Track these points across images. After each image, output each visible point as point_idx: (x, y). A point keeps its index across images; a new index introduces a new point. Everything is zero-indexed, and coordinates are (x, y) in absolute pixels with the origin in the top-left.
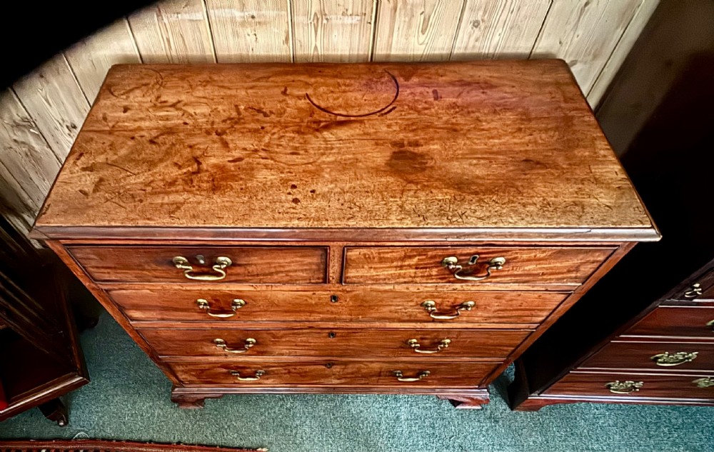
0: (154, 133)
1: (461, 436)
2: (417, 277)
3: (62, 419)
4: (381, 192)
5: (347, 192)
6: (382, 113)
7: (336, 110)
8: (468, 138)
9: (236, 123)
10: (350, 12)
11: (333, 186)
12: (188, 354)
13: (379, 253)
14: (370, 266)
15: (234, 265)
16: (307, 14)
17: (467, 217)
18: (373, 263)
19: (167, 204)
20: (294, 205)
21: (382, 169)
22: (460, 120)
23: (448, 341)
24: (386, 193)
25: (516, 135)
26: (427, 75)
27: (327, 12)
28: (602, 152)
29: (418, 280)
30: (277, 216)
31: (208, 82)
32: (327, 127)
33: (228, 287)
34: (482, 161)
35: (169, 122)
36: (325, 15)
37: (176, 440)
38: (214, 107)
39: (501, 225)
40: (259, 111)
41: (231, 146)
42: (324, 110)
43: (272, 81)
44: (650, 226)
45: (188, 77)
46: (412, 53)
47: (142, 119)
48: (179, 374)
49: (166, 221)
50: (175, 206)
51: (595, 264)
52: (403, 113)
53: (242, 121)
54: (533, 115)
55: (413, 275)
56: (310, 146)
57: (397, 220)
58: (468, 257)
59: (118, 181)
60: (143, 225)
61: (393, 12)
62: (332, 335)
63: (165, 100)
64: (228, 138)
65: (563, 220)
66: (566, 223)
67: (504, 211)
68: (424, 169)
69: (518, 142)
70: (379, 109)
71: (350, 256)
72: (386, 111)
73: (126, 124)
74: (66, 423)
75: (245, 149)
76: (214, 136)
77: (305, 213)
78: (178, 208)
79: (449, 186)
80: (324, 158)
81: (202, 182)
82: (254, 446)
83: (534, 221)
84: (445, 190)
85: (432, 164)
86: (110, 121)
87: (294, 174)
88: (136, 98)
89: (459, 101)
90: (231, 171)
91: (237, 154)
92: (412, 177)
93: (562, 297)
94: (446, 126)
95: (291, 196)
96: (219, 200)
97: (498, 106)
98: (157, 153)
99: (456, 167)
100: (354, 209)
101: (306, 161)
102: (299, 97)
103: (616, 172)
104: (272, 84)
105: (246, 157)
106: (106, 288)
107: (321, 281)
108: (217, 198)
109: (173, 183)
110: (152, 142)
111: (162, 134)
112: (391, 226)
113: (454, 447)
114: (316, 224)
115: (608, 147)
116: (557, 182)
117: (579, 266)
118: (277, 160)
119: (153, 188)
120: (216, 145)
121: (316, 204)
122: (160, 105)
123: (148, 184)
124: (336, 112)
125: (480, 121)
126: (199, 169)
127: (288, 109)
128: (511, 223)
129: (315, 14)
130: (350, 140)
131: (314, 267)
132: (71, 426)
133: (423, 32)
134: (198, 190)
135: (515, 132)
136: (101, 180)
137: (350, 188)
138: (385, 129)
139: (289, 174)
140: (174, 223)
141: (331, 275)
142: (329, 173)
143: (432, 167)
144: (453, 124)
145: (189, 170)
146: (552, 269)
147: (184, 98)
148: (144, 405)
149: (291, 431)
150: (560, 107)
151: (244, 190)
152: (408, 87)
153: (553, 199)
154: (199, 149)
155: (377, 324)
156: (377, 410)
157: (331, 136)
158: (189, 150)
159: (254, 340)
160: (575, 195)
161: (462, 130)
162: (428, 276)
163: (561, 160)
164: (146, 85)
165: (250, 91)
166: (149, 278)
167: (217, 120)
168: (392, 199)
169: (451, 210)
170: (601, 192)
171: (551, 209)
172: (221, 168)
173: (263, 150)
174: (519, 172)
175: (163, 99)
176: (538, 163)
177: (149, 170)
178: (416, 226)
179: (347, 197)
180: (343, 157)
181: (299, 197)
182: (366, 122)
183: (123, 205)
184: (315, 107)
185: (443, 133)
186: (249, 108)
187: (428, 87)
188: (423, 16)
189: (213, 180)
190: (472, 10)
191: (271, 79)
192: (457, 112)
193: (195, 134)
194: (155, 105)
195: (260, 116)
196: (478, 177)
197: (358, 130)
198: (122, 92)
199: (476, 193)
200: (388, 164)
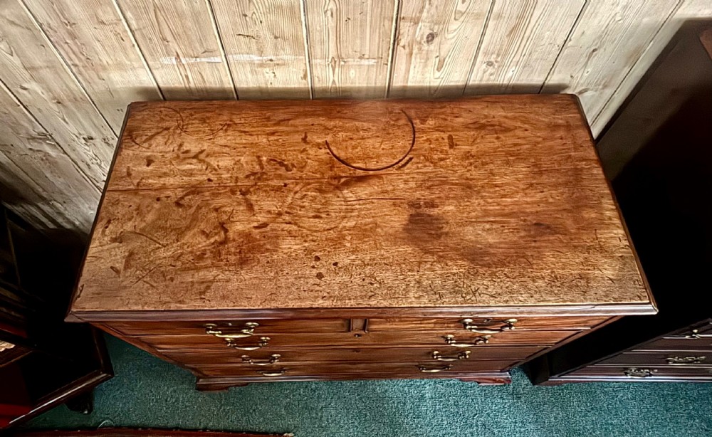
0: (180, 193)
1: (485, 414)
3: (86, 407)
4: (399, 265)
5: (368, 265)
6: (400, 165)
7: (355, 162)
8: (482, 197)
9: (259, 179)
10: (366, 56)
11: (353, 257)
15: (261, 325)
16: (325, 57)
17: (480, 294)
19: (197, 282)
20: (318, 281)
21: (401, 236)
22: (475, 173)
24: (404, 266)
25: (527, 191)
26: (443, 116)
27: (343, 56)
28: (608, 213)
30: (303, 294)
31: (229, 125)
32: (347, 184)
34: (495, 226)
35: (193, 179)
36: (342, 58)
37: (202, 426)
38: (237, 159)
39: (512, 304)
40: (281, 164)
41: (256, 208)
42: (343, 162)
43: (292, 126)
44: (648, 301)
45: (208, 118)
46: (428, 85)
47: (165, 174)
49: (198, 304)
50: (205, 285)
52: (420, 165)
53: (265, 176)
54: (544, 167)
56: (331, 207)
57: (416, 298)
58: (482, 319)
59: (147, 254)
60: (176, 309)
61: (408, 56)
63: (188, 149)
64: (253, 198)
65: (569, 297)
66: (572, 301)
67: (515, 287)
68: (439, 236)
69: (529, 201)
70: (396, 161)
72: (403, 163)
73: (150, 181)
74: (90, 412)
75: (269, 212)
76: (239, 196)
77: (329, 291)
78: (208, 287)
79: (463, 257)
80: (345, 223)
81: (230, 255)
82: (280, 431)
83: (542, 299)
84: (460, 262)
85: (447, 230)
86: (135, 178)
87: (316, 243)
88: (160, 146)
89: (474, 149)
90: (256, 239)
91: (262, 218)
92: (429, 246)
94: (460, 181)
95: (315, 270)
96: (247, 277)
97: (512, 156)
98: (185, 218)
99: (471, 234)
100: (375, 285)
101: (328, 227)
102: (319, 146)
103: (619, 238)
104: (292, 129)
105: (271, 222)
106: (136, 337)
107: (344, 330)
108: (245, 274)
109: (201, 257)
110: (178, 204)
111: (187, 195)
112: (410, 306)
113: (477, 426)
114: (339, 304)
115: (614, 207)
116: (565, 250)
117: (587, 321)
118: (301, 225)
119: (183, 263)
120: (242, 208)
121: (338, 279)
122: (183, 156)
123: (178, 259)
124: (354, 165)
125: (494, 175)
126: (226, 237)
127: (309, 161)
128: (521, 301)
129: (333, 58)
130: (368, 200)
131: (338, 325)
132: (95, 414)
133: (438, 70)
134: (226, 265)
135: (527, 188)
136: (131, 254)
137: (370, 260)
138: (402, 186)
139: (313, 243)
140: (206, 306)
141: (355, 327)
142: (350, 241)
143: (447, 234)
144: (467, 179)
145: (216, 240)
147: (206, 146)
149: (317, 414)
150: (570, 156)
151: (270, 263)
152: (423, 131)
153: (560, 271)
154: (225, 212)
156: (402, 389)
157: (351, 195)
158: (214, 214)
159: (279, 355)
160: (581, 267)
161: (476, 186)
162: (446, 327)
163: (569, 223)
164: (167, 129)
165: (272, 138)
167: (241, 176)
168: (410, 273)
169: (465, 286)
170: (605, 263)
171: (558, 284)
172: (247, 236)
173: (287, 212)
174: (529, 239)
175: (184, 148)
176: (548, 227)
177: (178, 241)
178: (433, 305)
179: (368, 270)
180: (363, 222)
181: (323, 271)
182: (384, 176)
183: (155, 285)
184: (335, 159)
185: (458, 191)
186: (271, 160)
187: (444, 132)
188: (438, 59)
189: (240, 252)
190: (485, 54)
191: (291, 122)
192: (471, 164)
193: (220, 194)
194: (178, 157)
195: (282, 171)
196: (491, 246)
197: (376, 188)
198: (144, 138)
199: (489, 266)
200: (406, 230)
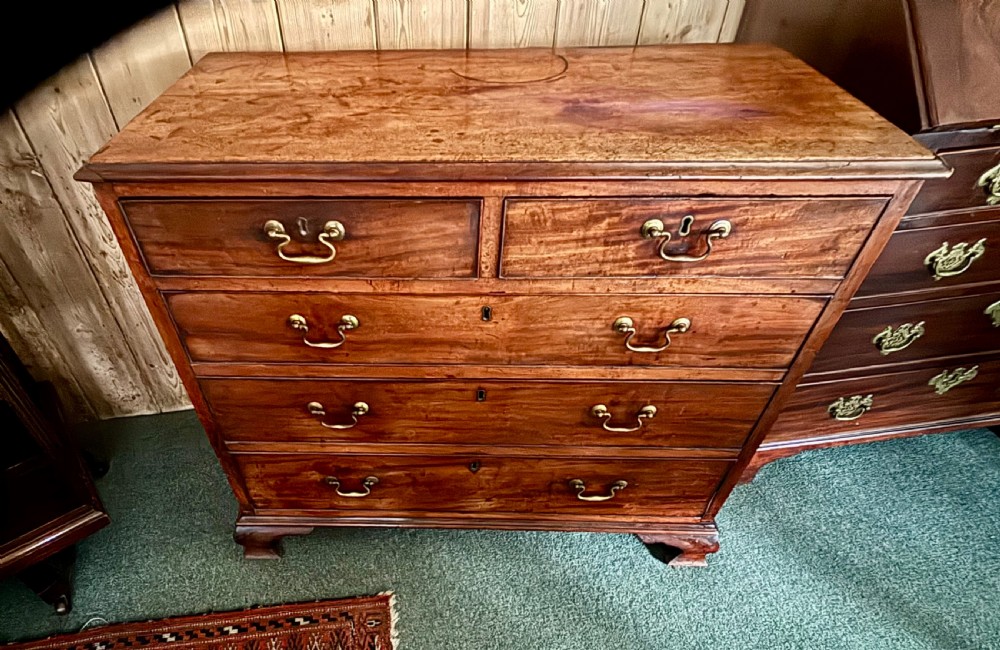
2: (607, 262)
3: (62, 601)
9: (359, 89)
12: (267, 437)
13: (554, 211)
14: (540, 239)
15: (348, 237)
18: (544, 231)
19: (266, 145)
20: (435, 144)
23: (652, 408)
29: (607, 267)
30: (411, 152)
31: (325, 62)
33: (336, 286)
37: (250, 603)
47: (238, 88)
48: (251, 483)
50: (275, 146)
51: (860, 234)
53: (367, 88)
55: (601, 258)
58: (677, 221)
62: (480, 394)
65: (808, 154)
71: (513, 216)
74: (69, 608)
77: (450, 150)
87: (434, 123)
93: (816, 307)
106: (164, 287)
107: (468, 271)
112: (569, 159)
114: (465, 158)
117: (837, 238)
122: (262, 78)
131: (461, 241)
132: (75, 613)
136: (180, 129)
139: (429, 123)
141: (483, 259)
146: (799, 246)
147: (293, 73)
148: (191, 563)
149: (423, 563)
155: (549, 370)
159: (366, 406)
162: (621, 261)
166: (228, 266)
181: (441, 138)
194: (256, 78)
